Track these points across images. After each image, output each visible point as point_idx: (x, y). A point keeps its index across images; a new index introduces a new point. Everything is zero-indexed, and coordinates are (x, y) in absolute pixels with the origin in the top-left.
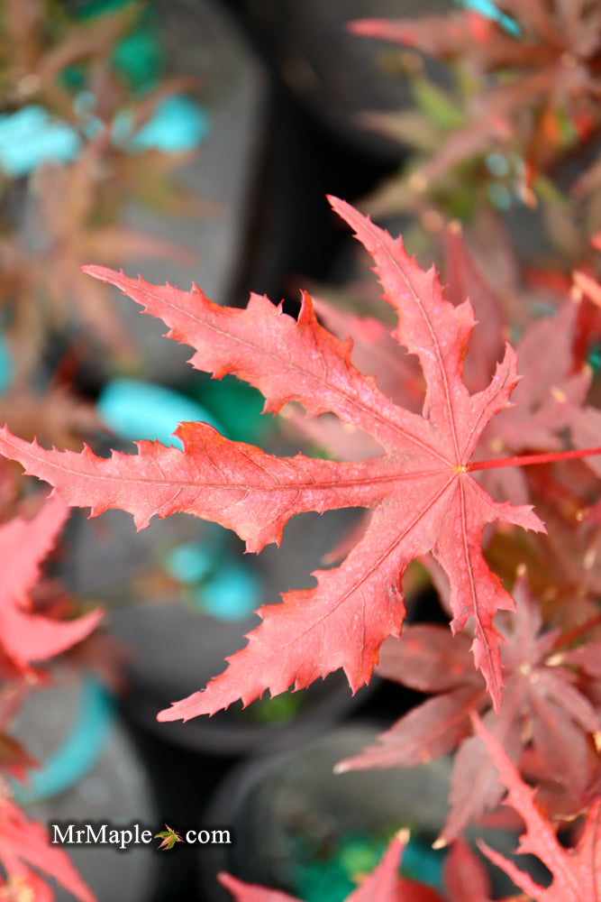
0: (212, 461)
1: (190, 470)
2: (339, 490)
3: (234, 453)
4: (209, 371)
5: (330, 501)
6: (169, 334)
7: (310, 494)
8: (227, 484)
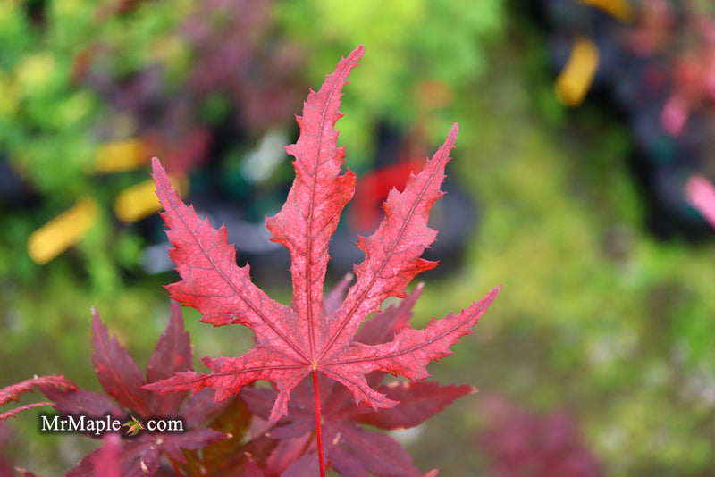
0: (329, 196)
1: (324, 180)
2: (304, 282)
3: (333, 213)
4: (388, 200)
5: (298, 275)
6: (412, 175)
7: (303, 262)
8: (313, 205)
